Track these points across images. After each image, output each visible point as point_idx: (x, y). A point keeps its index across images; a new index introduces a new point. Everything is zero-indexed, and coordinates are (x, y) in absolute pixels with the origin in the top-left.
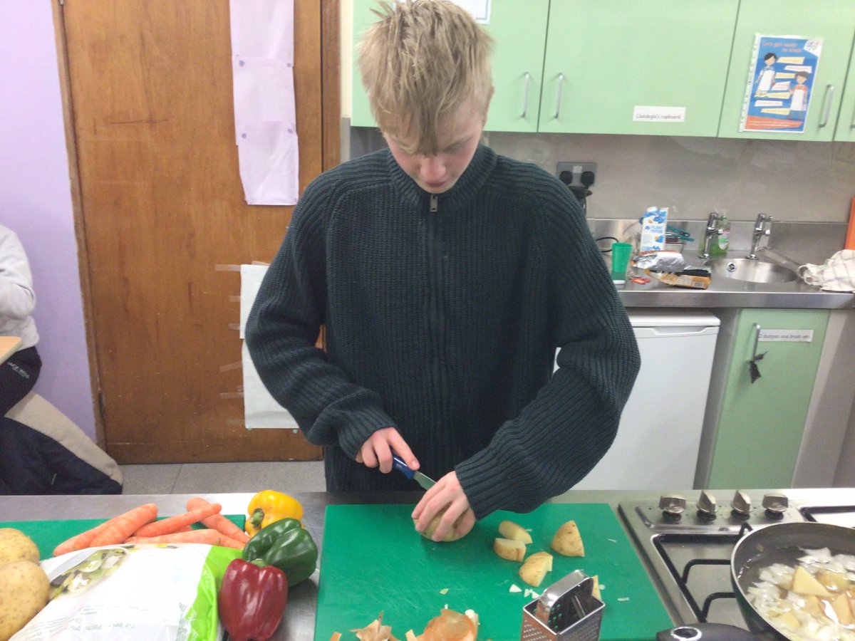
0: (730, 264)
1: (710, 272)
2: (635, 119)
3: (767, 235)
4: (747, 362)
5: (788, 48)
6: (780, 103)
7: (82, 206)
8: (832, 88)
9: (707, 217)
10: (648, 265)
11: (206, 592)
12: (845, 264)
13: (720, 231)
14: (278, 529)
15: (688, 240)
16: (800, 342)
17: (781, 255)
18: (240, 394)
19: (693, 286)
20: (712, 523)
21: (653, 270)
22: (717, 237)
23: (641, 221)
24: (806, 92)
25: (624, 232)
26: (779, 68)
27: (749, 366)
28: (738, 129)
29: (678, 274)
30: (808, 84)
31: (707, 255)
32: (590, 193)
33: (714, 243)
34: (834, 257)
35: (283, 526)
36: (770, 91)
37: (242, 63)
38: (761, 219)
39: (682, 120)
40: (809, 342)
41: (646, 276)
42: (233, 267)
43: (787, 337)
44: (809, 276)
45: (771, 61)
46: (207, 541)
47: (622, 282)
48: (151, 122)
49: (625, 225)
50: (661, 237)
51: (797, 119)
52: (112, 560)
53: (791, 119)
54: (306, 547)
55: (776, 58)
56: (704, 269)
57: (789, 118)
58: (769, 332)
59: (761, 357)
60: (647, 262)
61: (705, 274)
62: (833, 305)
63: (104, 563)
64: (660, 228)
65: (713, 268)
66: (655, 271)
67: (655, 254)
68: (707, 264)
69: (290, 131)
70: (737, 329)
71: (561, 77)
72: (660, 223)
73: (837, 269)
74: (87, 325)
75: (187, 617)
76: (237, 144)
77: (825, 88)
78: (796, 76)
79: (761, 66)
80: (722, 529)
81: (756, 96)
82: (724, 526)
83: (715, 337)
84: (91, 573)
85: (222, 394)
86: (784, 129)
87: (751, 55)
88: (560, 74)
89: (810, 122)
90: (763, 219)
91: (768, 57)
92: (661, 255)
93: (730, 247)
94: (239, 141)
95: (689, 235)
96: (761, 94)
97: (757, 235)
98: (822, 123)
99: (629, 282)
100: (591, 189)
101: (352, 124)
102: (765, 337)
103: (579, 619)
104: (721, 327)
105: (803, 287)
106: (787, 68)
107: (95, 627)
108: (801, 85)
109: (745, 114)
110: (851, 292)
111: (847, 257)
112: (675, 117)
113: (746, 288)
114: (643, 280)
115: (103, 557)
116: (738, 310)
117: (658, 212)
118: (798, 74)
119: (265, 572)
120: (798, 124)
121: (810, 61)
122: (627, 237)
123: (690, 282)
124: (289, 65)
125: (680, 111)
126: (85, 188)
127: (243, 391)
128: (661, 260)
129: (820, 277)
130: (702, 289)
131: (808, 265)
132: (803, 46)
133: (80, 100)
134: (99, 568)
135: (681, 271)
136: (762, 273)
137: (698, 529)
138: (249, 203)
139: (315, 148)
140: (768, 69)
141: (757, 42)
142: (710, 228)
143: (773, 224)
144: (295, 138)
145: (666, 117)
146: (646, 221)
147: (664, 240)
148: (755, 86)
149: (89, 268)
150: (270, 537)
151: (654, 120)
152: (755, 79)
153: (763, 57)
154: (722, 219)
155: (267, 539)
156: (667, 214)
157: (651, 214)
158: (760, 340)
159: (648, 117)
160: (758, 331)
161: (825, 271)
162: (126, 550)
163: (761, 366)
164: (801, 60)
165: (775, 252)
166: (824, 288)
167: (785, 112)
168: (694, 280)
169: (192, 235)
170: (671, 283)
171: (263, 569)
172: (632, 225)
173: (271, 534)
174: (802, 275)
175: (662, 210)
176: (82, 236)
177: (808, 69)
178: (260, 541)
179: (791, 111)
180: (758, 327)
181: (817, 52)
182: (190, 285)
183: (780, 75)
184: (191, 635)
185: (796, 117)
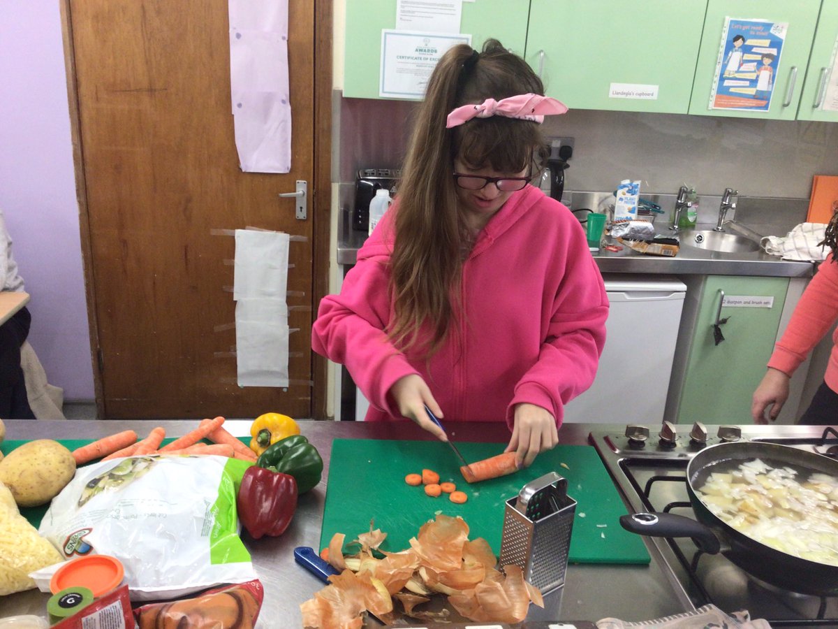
0: (698, 235)
1: (678, 240)
2: (611, 95)
3: (733, 209)
4: (712, 326)
5: (755, 31)
6: (747, 83)
7: (84, 170)
8: (796, 69)
9: (678, 191)
10: (621, 233)
11: (226, 493)
12: (804, 236)
13: (689, 204)
14: (288, 444)
15: (659, 212)
16: (761, 308)
17: (745, 228)
18: (233, 353)
19: (663, 254)
20: (672, 451)
21: (625, 238)
22: (686, 211)
23: (615, 194)
24: (772, 73)
25: (599, 204)
26: (747, 49)
27: (713, 330)
28: (708, 107)
29: (649, 242)
30: (774, 65)
31: (677, 227)
32: (568, 166)
33: (683, 216)
34: (795, 229)
35: (292, 441)
36: (738, 72)
37: (238, 36)
38: (727, 194)
39: (655, 97)
40: (769, 308)
41: (619, 245)
42: (228, 232)
43: (749, 303)
44: (769, 248)
45: (740, 42)
46: (224, 453)
47: (597, 249)
48: (151, 90)
49: (600, 198)
50: (634, 208)
51: (762, 98)
52: (141, 466)
53: (757, 99)
54: (312, 459)
55: (744, 40)
56: (673, 238)
57: (755, 97)
58: (732, 298)
59: (724, 321)
60: (620, 231)
61: (674, 242)
62: (792, 273)
63: (134, 468)
64: (633, 199)
65: (681, 238)
66: (628, 239)
67: (627, 223)
68: (676, 234)
69: (284, 102)
70: (703, 294)
71: (542, 54)
72: (632, 195)
73: (796, 240)
74: (87, 285)
75: (211, 510)
76: (233, 113)
77: (789, 69)
78: (762, 58)
79: (730, 47)
80: (681, 455)
81: (724, 76)
82: (683, 452)
83: (682, 302)
84: (124, 476)
85: (215, 353)
86: (751, 107)
87: (721, 38)
88: (542, 51)
89: (775, 101)
90: (729, 193)
91: (736, 39)
92: (633, 224)
93: (698, 220)
94: (235, 110)
95: (660, 208)
96: (729, 74)
97: (724, 208)
98: (786, 103)
99: (603, 250)
100: (568, 162)
101: (344, 96)
102: (729, 302)
103: (553, 512)
104: (688, 292)
105: (764, 256)
106: (754, 50)
107: (133, 516)
108: (767, 66)
109: (714, 93)
110: (809, 262)
111: (807, 230)
112: (648, 95)
113: (712, 256)
114: (616, 248)
115: (133, 464)
116: (704, 277)
117: (631, 184)
118: (764, 56)
119: (278, 476)
120: (764, 103)
121: (776, 43)
122: (602, 209)
123: (660, 249)
124: (284, 38)
125: (653, 89)
126: (87, 153)
127: (235, 351)
128: (633, 228)
129: (781, 247)
130: (671, 256)
131: (770, 238)
132: (769, 30)
133: (83, 68)
134: (131, 472)
135: (651, 239)
136: (727, 244)
137: (660, 455)
138: (243, 171)
139: (307, 119)
140: (736, 51)
141: (727, 24)
142: (679, 201)
143: (739, 199)
144: (289, 108)
145: (640, 95)
146: (620, 193)
147: (636, 211)
148: (724, 66)
149: (90, 230)
150: (281, 450)
151: (629, 97)
152: (724, 61)
153: (732, 39)
154: (691, 192)
155: (278, 451)
156: (639, 186)
157: (625, 186)
158: (723, 305)
159: (623, 93)
160: (722, 297)
161: (786, 242)
162: (153, 459)
163: (724, 330)
164: (767, 42)
165: (741, 226)
166: (784, 257)
167: (752, 91)
168: (663, 248)
169: (189, 200)
170: (641, 251)
171: (276, 474)
172: (606, 198)
173: (281, 448)
174: (765, 246)
175: (635, 183)
176: (83, 200)
177: (774, 51)
178: (272, 455)
179: (757, 91)
180: (723, 293)
181: (782, 35)
182: (186, 248)
183: (747, 57)
184: (215, 526)
185: (761, 97)
